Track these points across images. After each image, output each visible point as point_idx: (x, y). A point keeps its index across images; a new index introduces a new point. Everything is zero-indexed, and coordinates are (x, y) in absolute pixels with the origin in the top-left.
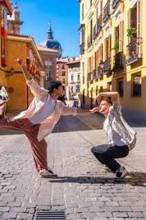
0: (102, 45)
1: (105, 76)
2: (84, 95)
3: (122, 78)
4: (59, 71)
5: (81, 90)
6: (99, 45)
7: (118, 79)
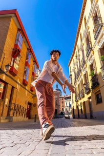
0: (82, 79)
1: (85, 95)
2: (73, 109)
3: (100, 90)
4: (61, 101)
5: (72, 107)
6: (80, 80)
7: (95, 93)
